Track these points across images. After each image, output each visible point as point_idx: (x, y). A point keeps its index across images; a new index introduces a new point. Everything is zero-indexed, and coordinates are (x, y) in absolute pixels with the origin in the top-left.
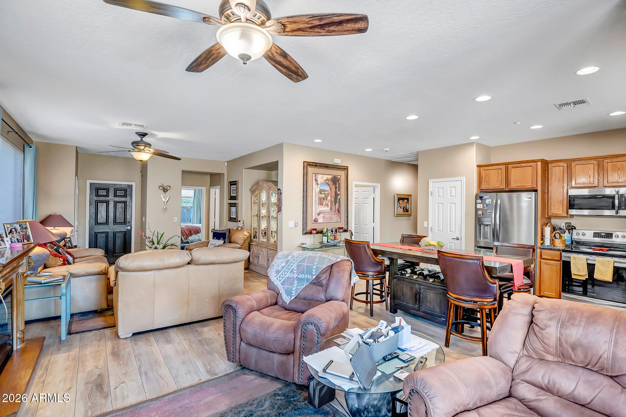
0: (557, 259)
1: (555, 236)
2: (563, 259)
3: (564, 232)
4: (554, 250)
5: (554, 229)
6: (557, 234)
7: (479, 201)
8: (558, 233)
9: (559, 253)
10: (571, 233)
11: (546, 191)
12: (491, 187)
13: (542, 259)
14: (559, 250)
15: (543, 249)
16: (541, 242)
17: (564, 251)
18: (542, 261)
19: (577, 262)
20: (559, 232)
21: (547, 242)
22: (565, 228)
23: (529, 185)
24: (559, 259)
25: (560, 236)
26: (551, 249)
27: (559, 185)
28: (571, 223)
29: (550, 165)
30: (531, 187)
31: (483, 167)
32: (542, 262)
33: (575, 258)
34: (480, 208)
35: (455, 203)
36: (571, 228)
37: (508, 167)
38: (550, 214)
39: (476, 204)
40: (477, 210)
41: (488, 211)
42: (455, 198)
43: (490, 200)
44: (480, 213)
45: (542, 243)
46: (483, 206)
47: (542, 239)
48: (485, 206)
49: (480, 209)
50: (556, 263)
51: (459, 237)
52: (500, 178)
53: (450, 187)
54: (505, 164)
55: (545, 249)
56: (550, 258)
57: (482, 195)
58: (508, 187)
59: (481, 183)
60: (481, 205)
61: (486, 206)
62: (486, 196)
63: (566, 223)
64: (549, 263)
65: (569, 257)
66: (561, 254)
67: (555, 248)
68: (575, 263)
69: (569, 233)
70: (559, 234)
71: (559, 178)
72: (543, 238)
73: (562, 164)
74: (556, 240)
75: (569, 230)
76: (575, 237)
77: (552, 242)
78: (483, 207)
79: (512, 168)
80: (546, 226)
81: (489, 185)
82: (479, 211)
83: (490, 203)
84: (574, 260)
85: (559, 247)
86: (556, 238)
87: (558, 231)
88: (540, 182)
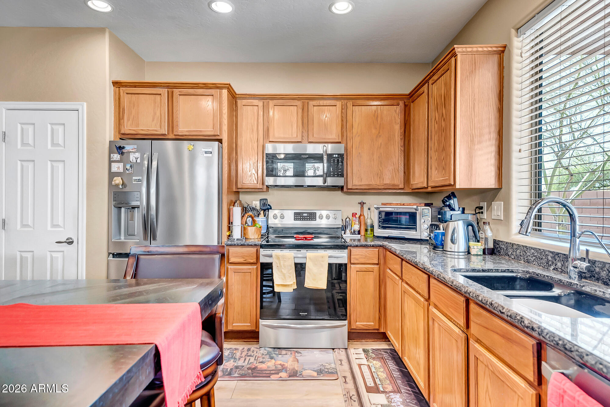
0: (252, 261)
1: (246, 223)
2: (263, 260)
3: (258, 215)
4: (249, 245)
5: (245, 210)
6: (248, 219)
7: (116, 156)
8: (251, 216)
9: (254, 250)
10: (266, 216)
11: (234, 147)
12: (142, 130)
13: (231, 263)
14: (256, 245)
15: (231, 245)
16: (228, 234)
17: (262, 246)
18: (229, 267)
19: (282, 264)
20: (253, 215)
21: (237, 234)
22: (258, 208)
23: (209, 130)
24: (254, 261)
25: (254, 221)
26: (243, 245)
27: (252, 136)
28: (267, 199)
29: (239, 102)
30: (212, 133)
31: (126, 86)
32: (229, 269)
33: (278, 258)
34: (118, 171)
35: (64, 161)
36: (266, 208)
37: (172, 92)
38: (239, 186)
39: (110, 162)
40: (112, 175)
41: (134, 178)
42: (63, 148)
43: (138, 155)
44: (117, 182)
45: (229, 236)
46: (124, 166)
47: (229, 229)
48: (128, 167)
49: (118, 174)
50: (250, 269)
51: (73, 238)
52: (158, 114)
53: (52, 124)
54: (168, 87)
55: (234, 245)
56: (241, 260)
57: (122, 143)
58: (173, 131)
59: (122, 121)
60: (121, 165)
61: (131, 166)
62: (129, 147)
63: (260, 200)
64: (240, 269)
65: (271, 256)
66: (257, 252)
67: (249, 242)
68: (279, 265)
69: (265, 216)
70: (252, 218)
71: (252, 126)
72: (229, 227)
73: (256, 102)
74: (249, 228)
75: (264, 210)
76: (272, 222)
77: (244, 231)
78: (125, 169)
79: (180, 95)
80: (234, 205)
81: (137, 125)
82: (115, 178)
83: (139, 161)
84: (277, 261)
85: (253, 240)
86: (248, 226)
87: (250, 213)
88: (225, 125)
